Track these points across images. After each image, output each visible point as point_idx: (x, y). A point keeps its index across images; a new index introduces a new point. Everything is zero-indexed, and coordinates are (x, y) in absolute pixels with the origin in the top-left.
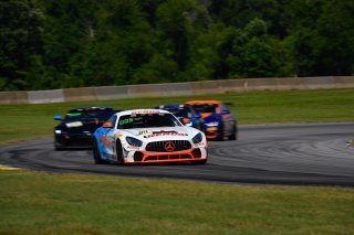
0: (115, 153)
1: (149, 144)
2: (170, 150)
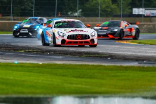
0: (52, 40)
1: (69, 35)
2: (79, 39)
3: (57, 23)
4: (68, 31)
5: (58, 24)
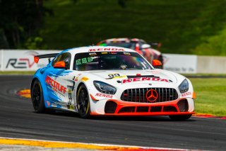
0: (73, 102)
1: (126, 91)
2: (152, 100)
4: (121, 79)
5: (84, 61)
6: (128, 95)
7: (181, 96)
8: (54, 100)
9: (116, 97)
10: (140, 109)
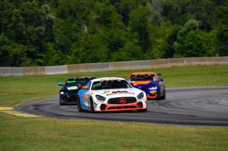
0: (89, 105)
1: (110, 99)
3: (95, 83)
4: (109, 93)
5: (97, 85)
6: (111, 101)
7: (138, 101)
8: (84, 106)
9: (106, 102)
10: (118, 108)
